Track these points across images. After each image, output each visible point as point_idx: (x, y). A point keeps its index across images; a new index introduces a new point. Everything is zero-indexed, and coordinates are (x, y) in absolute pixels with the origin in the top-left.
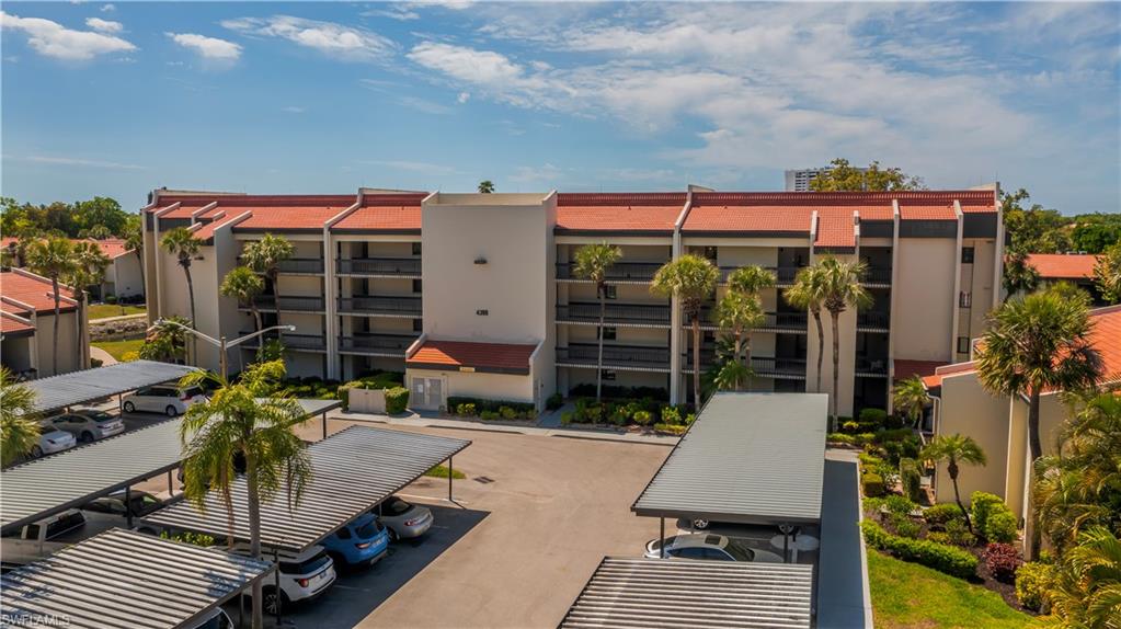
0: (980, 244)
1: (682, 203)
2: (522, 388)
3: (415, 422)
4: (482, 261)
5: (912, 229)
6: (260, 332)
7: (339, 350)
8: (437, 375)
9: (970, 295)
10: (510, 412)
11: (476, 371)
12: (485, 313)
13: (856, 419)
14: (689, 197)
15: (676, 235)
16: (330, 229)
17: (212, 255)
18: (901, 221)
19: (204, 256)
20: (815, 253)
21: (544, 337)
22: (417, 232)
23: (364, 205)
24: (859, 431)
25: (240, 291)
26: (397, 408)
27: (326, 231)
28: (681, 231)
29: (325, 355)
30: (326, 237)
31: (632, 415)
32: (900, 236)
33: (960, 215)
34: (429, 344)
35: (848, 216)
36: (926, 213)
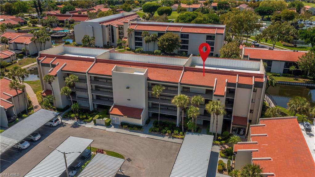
0: (258, 89)
1: (182, 70)
2: (140, 122)
3: (112, 130)
4: (128, 88)
5: (240, 86)
6: (71, 99)
7: (93, 102)
8: (118, 117)
9: (255, 100)
10: (136, 129)
11: (128, 117)
12: (129, 100)
13: (222, 135)
14: (184, 68)
15: (179, 84)
16: (88, 73)
17: (57, 79)
18: (238, 84)
19: (55, 78)
20: (214, 96)
21: (145, 107)
22: (111, 76)
23: (96, 62)
24: (222, 140)
25: (65, 94)
26: (108, 125)
27: (87, 73)
28: (180, 83)
29: (89, 103)
30: (87, 74)
31: (166, 131)
32: (237, 87)
33: (253, 83)
34: (116, 106)
35: (225, 80)
36: (245, 81)
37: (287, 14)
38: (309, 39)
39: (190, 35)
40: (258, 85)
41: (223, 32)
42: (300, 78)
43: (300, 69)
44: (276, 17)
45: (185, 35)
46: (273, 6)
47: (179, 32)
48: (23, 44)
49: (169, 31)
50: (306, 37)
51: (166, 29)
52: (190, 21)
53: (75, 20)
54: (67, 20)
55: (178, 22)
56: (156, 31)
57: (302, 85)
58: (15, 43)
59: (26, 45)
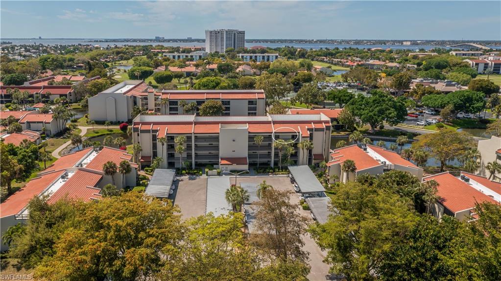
0: (328, 131)
3: (224, 178)
4: (234, 141)
5: (317, 130)
7: (195, 160)
8: (227, 166)
11: (236, 165)
12: (234, 151)
18: (315, 129)
20: (302, 138)
21: (247, 156)
26: (219, 174)
27: (193, 134)
33: (325, 127)
34: (222, 159)
35: (305, 127)
36: (319, 126)
37: (304, 76)
38: (337, 99)
39: (231, 101)
40: (328, 128)
41: (264, 96)
42: (341, 131)
43: (341, 123)
44: (295, 79)
45: (226, 101)
46: (285, 67)
47: (220, 99)
48: (42, 122)
49: (208, 99)
50: (334, 98)
51: (205, 97)
52: (214, 88)
53: (52, 93)
54: (36, 93)
55: (199, 89)
56: (194, 99)
57: (344, 136)
58: (28, 122)
59: (45, 123)
